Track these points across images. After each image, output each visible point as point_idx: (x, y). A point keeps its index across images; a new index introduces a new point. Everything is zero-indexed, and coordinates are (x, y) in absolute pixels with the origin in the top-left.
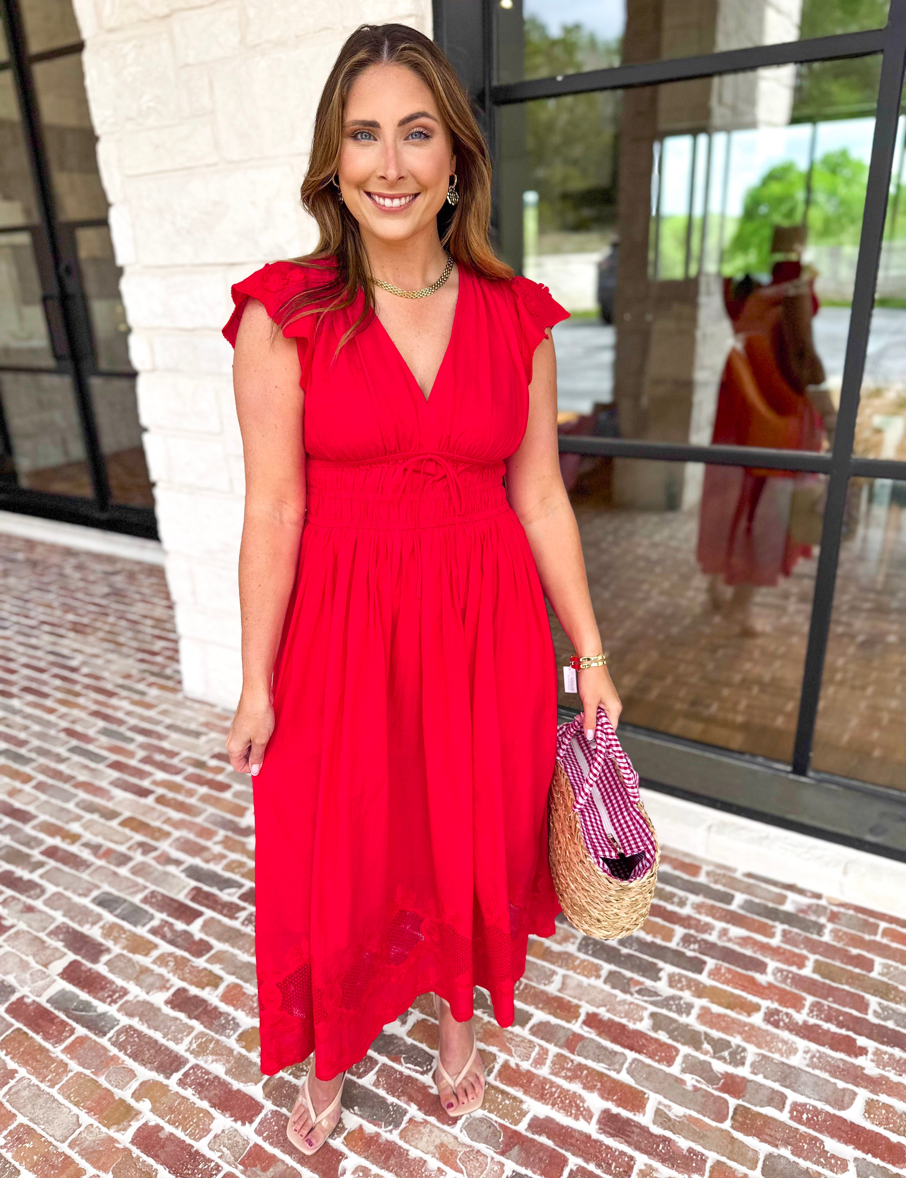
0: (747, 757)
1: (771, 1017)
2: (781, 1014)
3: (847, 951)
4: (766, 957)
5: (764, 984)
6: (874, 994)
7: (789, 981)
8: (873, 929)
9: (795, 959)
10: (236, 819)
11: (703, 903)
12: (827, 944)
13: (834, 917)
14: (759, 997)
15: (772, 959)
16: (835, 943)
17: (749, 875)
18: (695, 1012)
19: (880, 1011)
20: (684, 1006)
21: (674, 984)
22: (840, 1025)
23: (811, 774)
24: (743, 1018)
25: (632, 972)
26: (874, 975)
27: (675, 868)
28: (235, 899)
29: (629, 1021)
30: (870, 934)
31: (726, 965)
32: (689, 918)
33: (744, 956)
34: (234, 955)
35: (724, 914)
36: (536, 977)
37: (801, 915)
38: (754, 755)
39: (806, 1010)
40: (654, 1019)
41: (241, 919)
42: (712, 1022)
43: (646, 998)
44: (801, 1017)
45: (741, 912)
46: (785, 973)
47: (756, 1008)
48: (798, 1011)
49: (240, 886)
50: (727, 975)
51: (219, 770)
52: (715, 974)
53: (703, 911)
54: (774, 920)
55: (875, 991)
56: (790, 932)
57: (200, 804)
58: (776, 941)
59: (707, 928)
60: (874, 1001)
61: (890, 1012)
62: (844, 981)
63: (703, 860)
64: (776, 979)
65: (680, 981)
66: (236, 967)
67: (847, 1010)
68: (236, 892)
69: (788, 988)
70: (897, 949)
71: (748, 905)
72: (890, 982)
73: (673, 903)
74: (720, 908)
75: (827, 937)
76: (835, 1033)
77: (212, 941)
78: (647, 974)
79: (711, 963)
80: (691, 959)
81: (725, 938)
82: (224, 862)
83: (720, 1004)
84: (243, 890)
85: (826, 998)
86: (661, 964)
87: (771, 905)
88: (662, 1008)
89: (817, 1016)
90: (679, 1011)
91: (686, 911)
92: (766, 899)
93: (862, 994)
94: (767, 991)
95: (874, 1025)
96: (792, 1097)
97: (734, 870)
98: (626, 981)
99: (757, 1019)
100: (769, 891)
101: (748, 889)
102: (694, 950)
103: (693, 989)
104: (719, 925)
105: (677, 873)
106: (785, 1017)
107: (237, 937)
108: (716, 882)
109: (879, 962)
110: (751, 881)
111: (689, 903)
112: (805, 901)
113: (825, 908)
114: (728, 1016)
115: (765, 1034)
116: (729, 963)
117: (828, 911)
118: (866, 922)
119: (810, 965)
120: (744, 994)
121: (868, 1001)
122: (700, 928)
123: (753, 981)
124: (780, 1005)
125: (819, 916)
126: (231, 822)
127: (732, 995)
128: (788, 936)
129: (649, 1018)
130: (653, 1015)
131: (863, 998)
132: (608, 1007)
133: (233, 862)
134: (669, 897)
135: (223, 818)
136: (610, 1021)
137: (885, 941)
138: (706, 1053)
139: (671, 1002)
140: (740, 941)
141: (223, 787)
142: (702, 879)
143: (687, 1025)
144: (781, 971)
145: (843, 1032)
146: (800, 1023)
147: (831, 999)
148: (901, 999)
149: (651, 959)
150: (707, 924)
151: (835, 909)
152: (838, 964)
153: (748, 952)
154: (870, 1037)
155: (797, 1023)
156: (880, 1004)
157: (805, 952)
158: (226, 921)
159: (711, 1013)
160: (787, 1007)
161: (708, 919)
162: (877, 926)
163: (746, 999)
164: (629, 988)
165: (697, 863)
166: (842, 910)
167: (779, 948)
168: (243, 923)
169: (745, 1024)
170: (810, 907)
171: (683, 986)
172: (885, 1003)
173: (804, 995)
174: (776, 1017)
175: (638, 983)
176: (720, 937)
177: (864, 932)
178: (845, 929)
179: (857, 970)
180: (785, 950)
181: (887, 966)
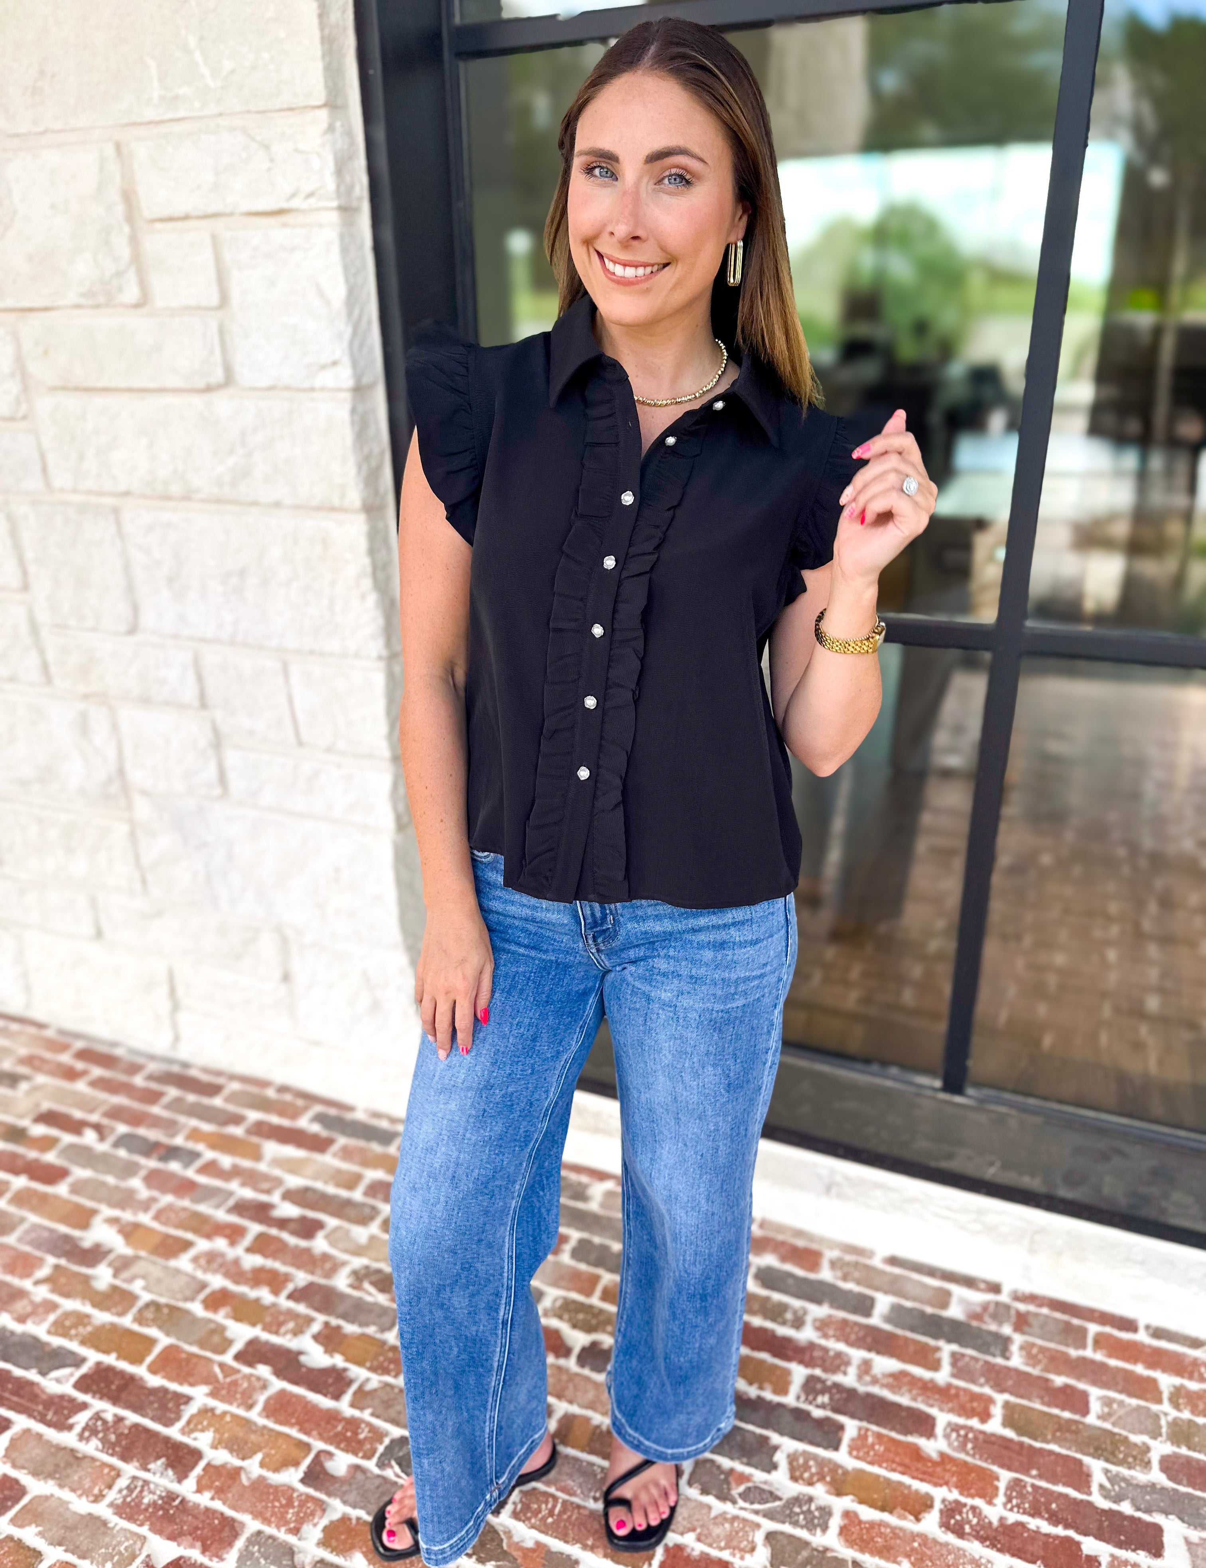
0: (875, 1068)
1: (951, 1518)
2: (965, 1510)
3: (1047, 1380)
4: (932, 1406)
5: (935, 1456)
6: (1096, 1455)
7: (970, 1446)
8: (1078, 1337)
9: (975, 1404)
10: (76, 1233)
11: (830, 1316)
12: (1017, 1371)
13: (1022, 1323)
14: (929, 1482)
15: (941, 1410)
16: (1029, 1369)
17: (893, 1261)
18: (835, 1522)
19: (1107, 1484)
20: (817, 1514)
21: (797, 1474)
22: (1054, 1519)
23: (970, 1091)
24: (908, 1524)
25: (732, 1459)
26: (1091, 1419)
27: (784, 1259)
28: (67, 1389)
29: (734, 1555)
30: (1077, 1348)
31: (874, 1428)
32: (812, 1346)
33: (898, 1406)
34: (64, 1503)
35: (861, 1334)
36: (580, 1486)
37: (975, 1323)
38: (885, 1063)
39: (1000, 1499)
40: (771, 1546)
41: (78, 1429)
42: (862, 1540)
43: (756, 1506)
44: (994, 1512)
45: (887, 1327)
46: (962, 1432)
47: (926, 1503)
48: (990, 1503)
49: (78, 1361)
50: (877, 1447)
51: (47, 1143)
52: (859, 1447)
53: (831, 1332)
54: (936, 1337)
55: (1097, 1449)
56: (963, 1355)
57: (12, 1209)
58: (943, 1376)
59: (839, 1363)
60: (1096, 1467)
61: (1123, 1485)
62: (1049, 1437)
63: (822, 1240)
64: (950, 1445)
65: (806, 1467)
66: (67, 1528)
67: (1060, 1489)
68: (72, 1375)
69: (969, 1459)
70: (1118, 1370)
71: (897, 1314)
72: (1116, 1430)
73: (784, 1323)
74: (856, 1324)
75: (1017, 1361)
76: (1048, 1535)
77: (24, 1478)
78: (755, 1460)
79: (851, 1427)
80: (821, 1423)
81: (867, 1378)
82: (52, 1317)
83: (872, 1505)
84: (84, 1369)
85: (1027, 1472)
86: (775, 1438)
87: (929, 1310)
88: (783, 1522)
89: (1018, 1506)
90: (810, 1526)
91: (807, 1334)
92: (922, 1302)
93: (1078, 1456)
94: (939, 1469)
95: (1104, 1512)
97: (870, 1254)
98: (722, 1477)
99: (930, 1525)
100: (924, 1286)
101: (893, 1287)
102: (823, 1406)
103: (828, 1479)
104: (857, 1355)
105: (789, 1267)
106: (971, 1516)
107: (69, 1465)
108: (845, 1278)
109: (1095, 1394)
110: (897, 1271)
111: (809, 1319)
112: (978, 1297)
113: (1007, 1307)
114: (886, 1525)
115: (944, 1552)
116: (878, 1424)
117: (1013, 1312)
118: (1068, 1324)
119: (997, 1411)
120: (906, 1480)
121: (1088, 1467)
122: (828, 1363)
123: (916, 1453)
124: (961, 1494)
125: (1000, 1323)
126: (67, 1238)
127: (888, 1481)
128: (960, 1364)
129: (764, 1545)
130: (770, 1537)
131: (1080, 1463)
132: (698, 1530)
133: (67, 1315)
134: (776, 1312)
135: (52, 1231)
136: (705, 1557)
137: (1099, 1357)
139: (797, 1510)
140: (890, 1380)
141: (53, 1175)
142: (826, 1274)
143: (826, 1549)
144: (956, 1428)
145: (1060, 1531)
146: (995, 1523)
147: (1034, 1472)
148: (1135, 1458)
149: (759, 1431)
150: (839, 1355)
151: (1022, 1307)
152: (1037, 1405)
153: (904, 1400)
154: (1099, 1537)
155: (990, 1523)
156: (1106, 1471)
157: (987, 1390)
158: (50, 1434)
159: (860, 1522)
160: (972, 1496)
161: (841, 1347)
162: (1083, 1332)
163: (909, 1487)
164: (729, 1489)
165: (814, 1246)
166: (1032, 1308)
167: (949, 1386)
168: (81, 1437)
169: (914, 1536)
170: (985, 1307)
171: (812, 1475)
172: (1114, 1468)
173: (995, 1468)
174: (958, 1517)
175: (743, 1478)
176: (860, 1377)
177: (1067, 1345)
178: (1039, 1342)
179: (1067, 1415)
180: (958, 1388)
181: (1108, 1402)
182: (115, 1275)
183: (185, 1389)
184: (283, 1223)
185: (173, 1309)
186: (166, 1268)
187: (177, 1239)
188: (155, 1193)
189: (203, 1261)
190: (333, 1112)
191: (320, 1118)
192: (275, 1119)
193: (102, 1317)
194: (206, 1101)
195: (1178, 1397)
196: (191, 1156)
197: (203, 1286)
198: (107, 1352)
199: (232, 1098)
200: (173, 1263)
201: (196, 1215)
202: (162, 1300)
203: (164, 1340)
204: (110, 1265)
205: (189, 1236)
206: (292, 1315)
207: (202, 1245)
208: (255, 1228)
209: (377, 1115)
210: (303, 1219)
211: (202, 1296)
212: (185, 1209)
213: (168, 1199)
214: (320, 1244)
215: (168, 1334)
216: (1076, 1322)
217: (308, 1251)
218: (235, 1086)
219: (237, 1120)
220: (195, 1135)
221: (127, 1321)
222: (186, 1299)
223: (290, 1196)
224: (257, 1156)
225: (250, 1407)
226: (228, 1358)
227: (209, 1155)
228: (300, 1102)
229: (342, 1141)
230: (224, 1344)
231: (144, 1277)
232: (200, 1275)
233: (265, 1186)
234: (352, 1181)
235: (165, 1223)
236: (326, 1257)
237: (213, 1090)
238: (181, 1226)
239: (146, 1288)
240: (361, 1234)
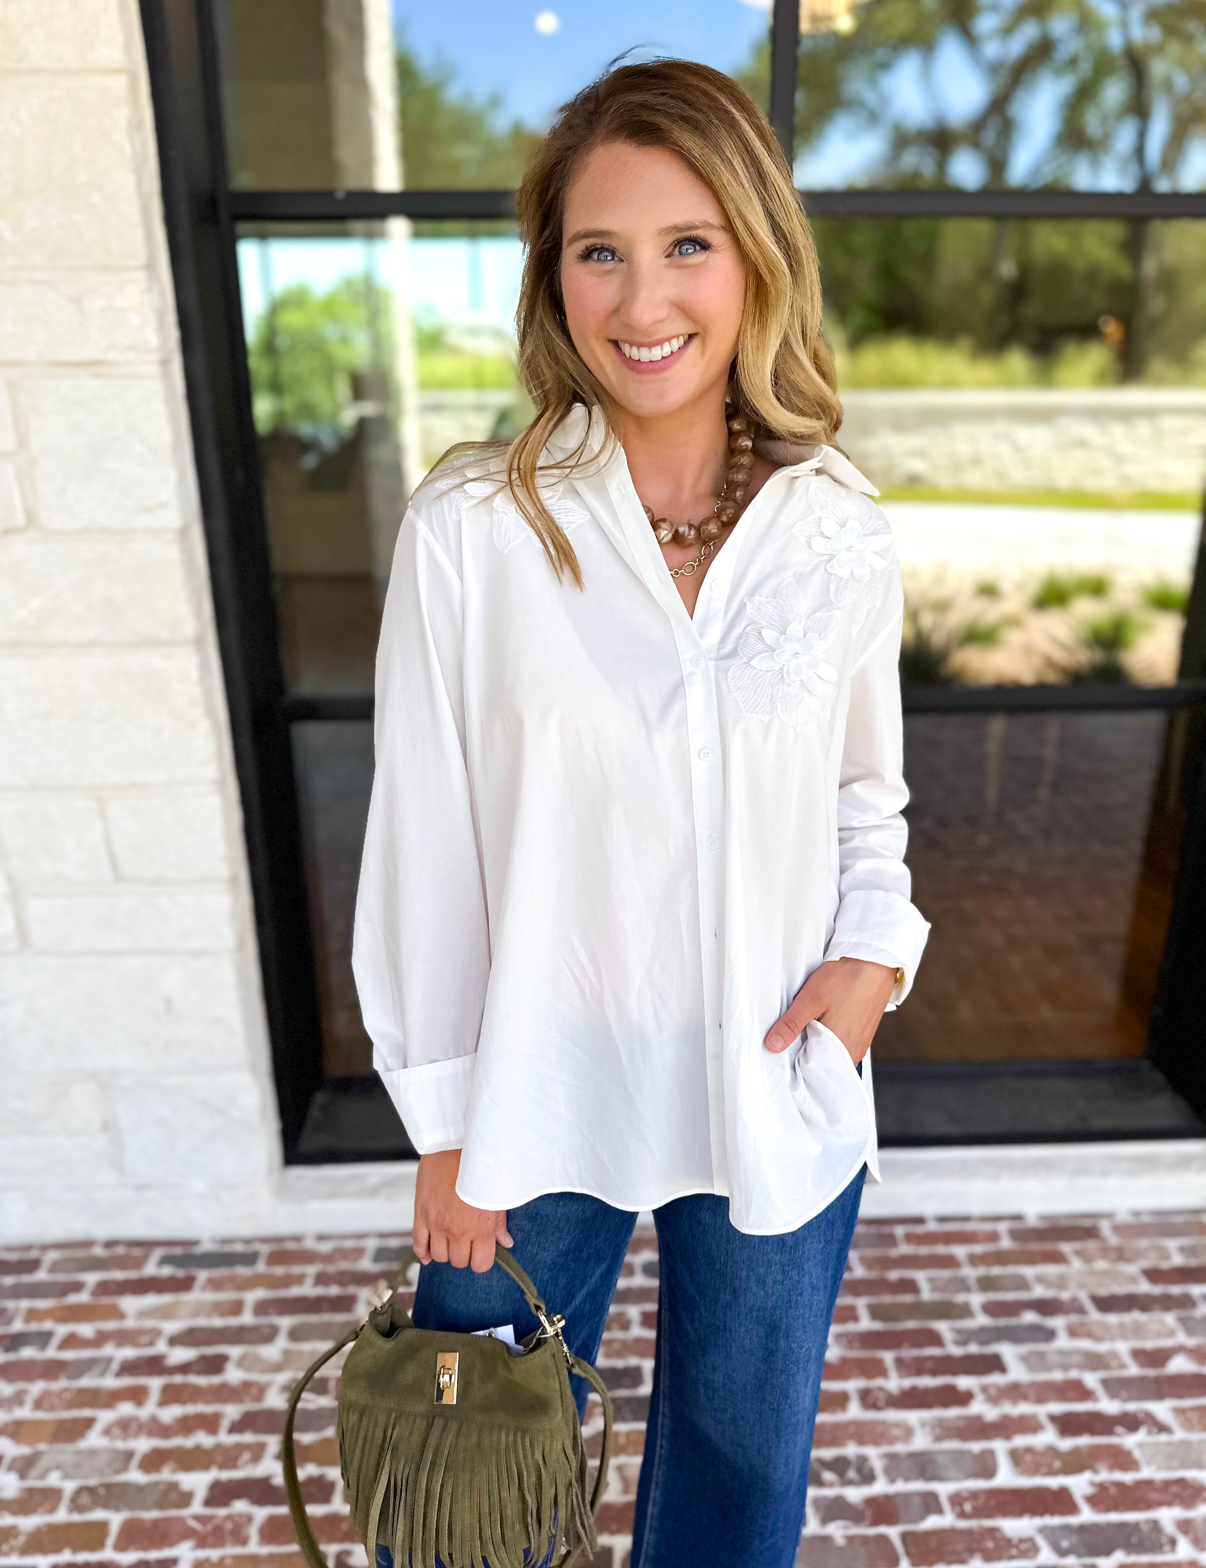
1: (868, 1399)
2: (873, 1391)
3: (885, 1279)
5: (836, 1361)
6: (939, 1319)
7: (855, 1345)
8: (892, 1240)
9: (846, 1313)
12: (863, 1279)
14: (841, 1380)
16: (869, 1275)
19: (955, 1337)
22: (934, 1373)
24: (842, 1416)
30: (894, 1249)
39: (893, 1373)
44: (894, 1383)
46: (849, 1337)
47: (846, 1396)
48: (887, 1379)
55: (938, 1315)
60: (943, 1327)
61: (965, 1333)
62: (905, 1318)
64: (843, 1349)
67: (926, 1352)
69: (861, 1355)
70: (928, 1255)
72: (945, 1298)
75: (859, 1272)
76: (933, 1387)
85: (902, 1349)
89: (907, 1375)
93: (929, 1324)
94: (844, 1369)
95: (960, 1357)
96: (944, 1489)
99: (854, 1411)
106: (879, 1393)
109: (921, 1277)
115: (873, 1424)
118: (881, 1234)
119: (864, 1314)
121: (938, 1330)
124: (868, 1380)
131: (930, 1328)
137: (912, 1250)
138: (831, 1485)
144: (844, 1335)
145: (939, 1380)
146: (897, 1391)
147: (906, 1347)
152: (887, 1299)
154: (966, 1373)
155: (895, 1394)
156: (950, 1328)
157: (850, 1301)
160: (873, 1379)
162: (895, 1235)
169: (847, 1424)
172: (954, 1324)
173: (880, 1354)
174: (871, 1398)
177: (886, 1249)
178: (869, 1252)
179: (908, 1299)
181: (930, 1280)
182: (23, 1476)
183: (167, 1553)
184: (184, 1368)
185: (109, 1487)
186: (79, 1453)
187: (75, 1421)
188: (20, 1385)
189: (117, 1431)
190: (178, 1251)
191: (165, 1261)
192: (118, 1275)
193: (28, 1523)
194: (27, 1279)
195: (974, 1260)
196: (43, 1339)
197: (129, 1455)
198: (57, 1550)
199: (55, 1267)
200: (83, 1444)
201: (82, 1391)
202: (92, 1482)
203: (115, 1519)
204: (10, 1468)
205: (86, 1413)
206: (240, 1448)
207: (105, 1417)
208: (155, 1384)
209: (226, 1241)
210: (203, 1359)
211: (135, 1462)
212: (66, 1390)
213: (37, 1388)
214: (233, 1375)
215: (117, 1509)
216: (886, 1230)
217: (224, 1386)
218: (53, 1255)
219: (78, 1287)
220: (32, 1315)
221: (62, 1515)
222: (118, 1472)
223: (175, 1341)
224: (118, 1314)
225: (244, 1542)
226: (197, 1507)
227: (62, 1330)
228: (137, 1252)
229: (202, 1275)
230: (186, 1499)
231: (58, 1467)
232: (120, 1445)
233: (145, 1339)
234: (236, 1308)
235: (52, 1409)
236: (246, 1385)
237: (33, 1265)
238: (70, 1406)
239: (66, 1476)
240: (271, 1352)
